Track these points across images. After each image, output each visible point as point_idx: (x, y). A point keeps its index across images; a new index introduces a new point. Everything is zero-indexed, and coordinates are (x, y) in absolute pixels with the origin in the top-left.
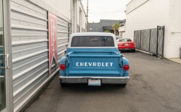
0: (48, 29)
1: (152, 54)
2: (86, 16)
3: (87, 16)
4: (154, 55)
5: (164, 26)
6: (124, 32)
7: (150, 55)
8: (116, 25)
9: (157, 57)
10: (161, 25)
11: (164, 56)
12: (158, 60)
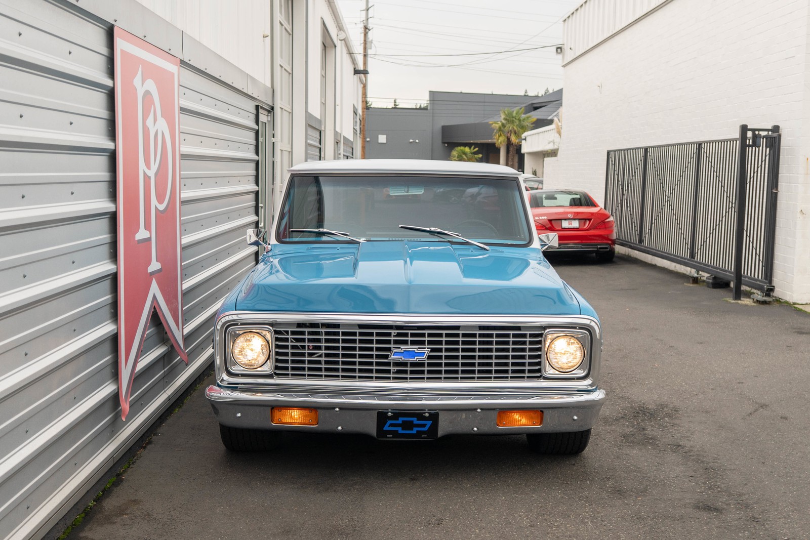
0: (112, 135)
1: (705, 275)
2: (356, 72)
3: (365, 72)
4: (719, 283)
5: (776, 129)
6: (553, 153)
7: (696, 280)
8: (510, 119)
9: (738, 294)
10: (761, 122)
11: (778, 293)
12: (746, 309)
